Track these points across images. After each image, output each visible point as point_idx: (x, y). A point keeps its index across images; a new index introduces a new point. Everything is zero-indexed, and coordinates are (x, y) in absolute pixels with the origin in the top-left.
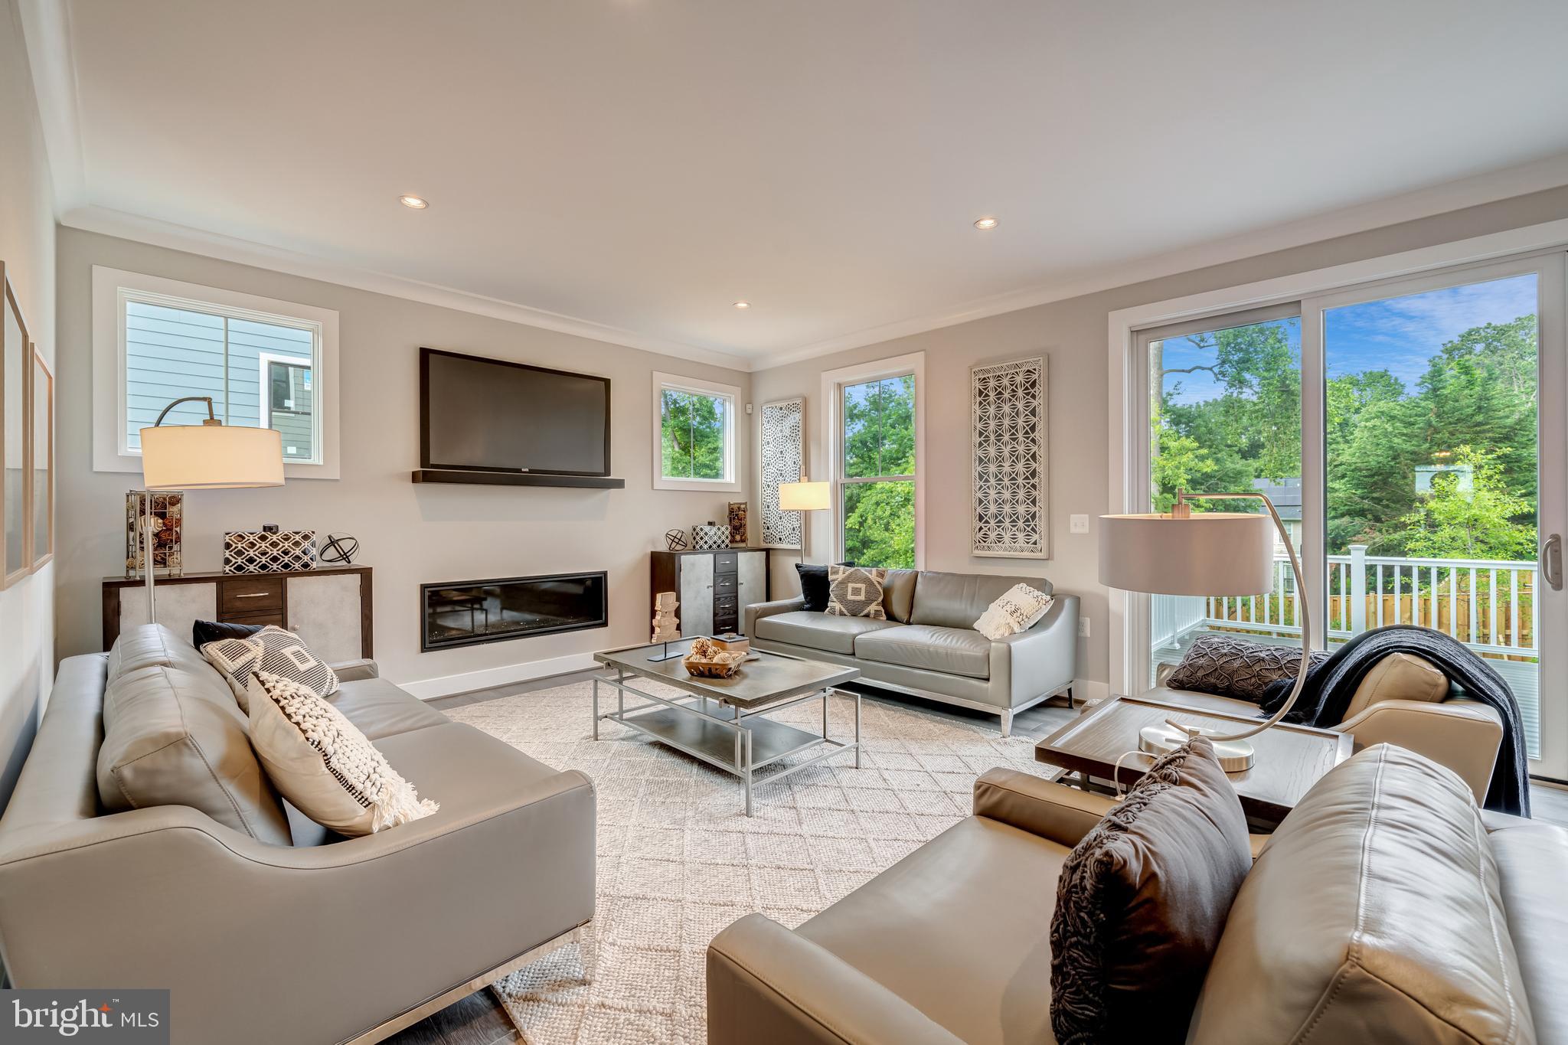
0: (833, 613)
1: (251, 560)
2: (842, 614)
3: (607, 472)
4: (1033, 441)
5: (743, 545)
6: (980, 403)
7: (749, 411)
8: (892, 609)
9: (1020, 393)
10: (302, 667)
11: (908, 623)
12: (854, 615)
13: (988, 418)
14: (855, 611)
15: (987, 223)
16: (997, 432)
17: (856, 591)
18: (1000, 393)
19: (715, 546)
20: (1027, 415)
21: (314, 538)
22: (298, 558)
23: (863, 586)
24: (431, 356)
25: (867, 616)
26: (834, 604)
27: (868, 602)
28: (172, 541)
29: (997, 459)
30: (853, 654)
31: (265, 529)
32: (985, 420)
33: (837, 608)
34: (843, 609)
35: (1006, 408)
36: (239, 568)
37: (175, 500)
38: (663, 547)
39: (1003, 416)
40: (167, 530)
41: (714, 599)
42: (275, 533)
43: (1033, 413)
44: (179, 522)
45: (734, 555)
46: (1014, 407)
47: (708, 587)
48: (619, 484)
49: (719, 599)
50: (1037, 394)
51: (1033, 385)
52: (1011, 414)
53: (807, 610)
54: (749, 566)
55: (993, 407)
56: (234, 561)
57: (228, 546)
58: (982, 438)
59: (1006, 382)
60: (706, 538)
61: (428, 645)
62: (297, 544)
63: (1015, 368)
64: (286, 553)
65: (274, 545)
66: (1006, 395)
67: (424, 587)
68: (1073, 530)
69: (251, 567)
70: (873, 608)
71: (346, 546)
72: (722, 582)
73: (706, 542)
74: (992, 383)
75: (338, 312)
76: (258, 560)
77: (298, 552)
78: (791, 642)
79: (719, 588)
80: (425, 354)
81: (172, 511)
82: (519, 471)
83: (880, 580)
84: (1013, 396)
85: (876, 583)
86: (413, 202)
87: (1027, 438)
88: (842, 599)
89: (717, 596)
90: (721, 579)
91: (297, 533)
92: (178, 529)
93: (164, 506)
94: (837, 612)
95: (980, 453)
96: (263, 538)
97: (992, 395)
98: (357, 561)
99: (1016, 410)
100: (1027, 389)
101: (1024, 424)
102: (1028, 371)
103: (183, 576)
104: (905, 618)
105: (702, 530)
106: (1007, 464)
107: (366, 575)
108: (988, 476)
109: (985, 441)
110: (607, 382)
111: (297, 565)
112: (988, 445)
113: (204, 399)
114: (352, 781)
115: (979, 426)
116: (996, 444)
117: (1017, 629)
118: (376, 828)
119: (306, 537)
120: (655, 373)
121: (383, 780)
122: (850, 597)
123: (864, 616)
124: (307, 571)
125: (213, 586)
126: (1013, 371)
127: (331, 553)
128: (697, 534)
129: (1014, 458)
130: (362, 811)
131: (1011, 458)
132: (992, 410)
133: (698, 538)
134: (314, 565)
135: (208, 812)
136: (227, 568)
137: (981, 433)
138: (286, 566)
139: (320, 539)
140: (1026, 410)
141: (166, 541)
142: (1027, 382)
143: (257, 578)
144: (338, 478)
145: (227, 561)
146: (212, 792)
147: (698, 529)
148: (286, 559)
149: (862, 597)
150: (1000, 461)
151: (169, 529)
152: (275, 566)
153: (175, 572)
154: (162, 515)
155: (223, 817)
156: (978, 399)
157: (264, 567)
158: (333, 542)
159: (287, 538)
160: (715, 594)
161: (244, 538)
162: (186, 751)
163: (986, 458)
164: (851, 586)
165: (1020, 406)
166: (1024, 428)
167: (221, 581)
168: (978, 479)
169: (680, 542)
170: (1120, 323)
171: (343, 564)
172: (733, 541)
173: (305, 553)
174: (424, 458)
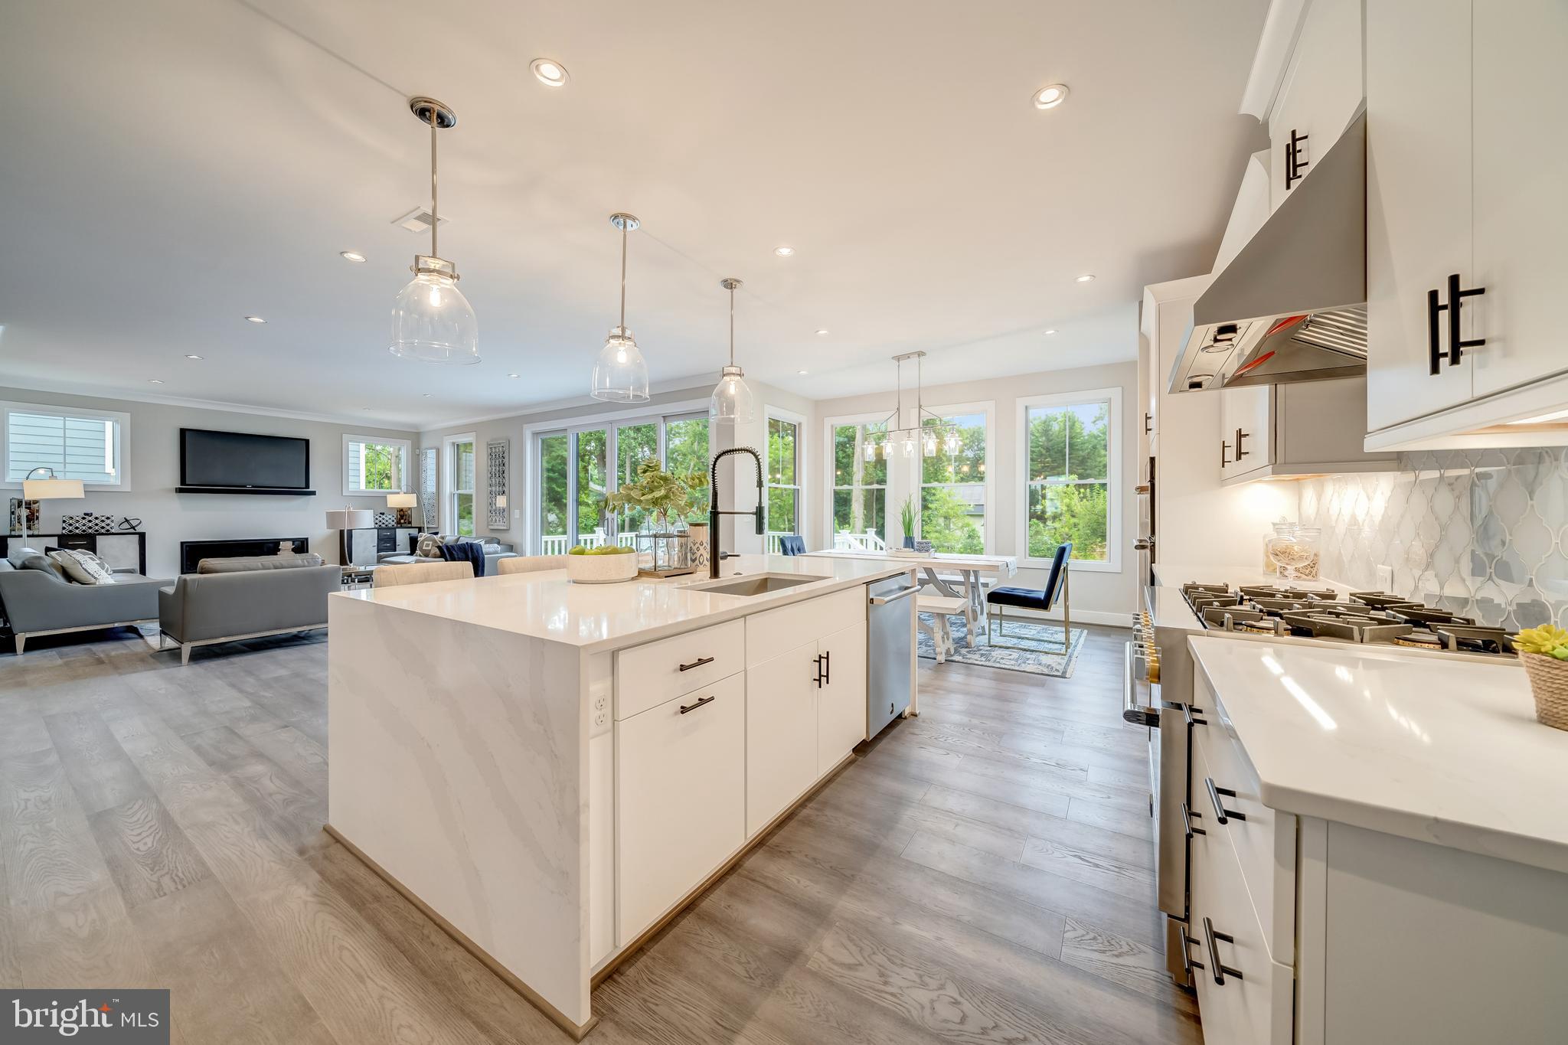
1: (77, 528)
2: (420, 556)
3: (307, 486)
5: (408, 525)
7: (417, 453)
16: (495, 472)
17: (428, 545)
19: (384, 527)
20: (502, 466)
21: (113, 518)
22: (103, 528)
23: (431, 543)
24: (187, 433)
26: (418, 551)
27: (431, 550)
28: (35, 519)
29: (495, 485)
31: (85, 514)
32: (492, 467)
34: (421, 554)
35: (497, 462)
36: (71, 531)
37: (36, 502)
39: (496, 465)
40: (32, 514)
42: (90, 516)
43: (504, 465)
44: (38, 511)
45: (393, 530)
47: (373, 546)
48: (313, 493)
56: (68, 528)
57: (64, 521)
59: (497, 450)
60: (384, 521)
61: (185, 570)
62: (103, 521)
63: (498, 444)
64: (97, 525)
65: (90, 521)
66: (497, 456)
68: (516, 517)
69: (77, 531)
71: (134, 523)
72: (383, 544)
74: (493, 450)
75: (129, 414)
76: (81, 528)
77: (103, 525)
79: (381, 547)
80: (183, 432)
81: (35, 506)
82: (246, 487)
84: (499, 456)
87: (502, 476)
88: (421, 550)
91: (103, 516)
92: (38, 514)
93: (30, 504)
94: (418, 555)
95: (491, 481)
96: (84, 518)
97: (494, 455)
98: (139, 529)
100: (502, 455)
101: (501, 470)
102: (501, 448)
103: (40, 534)
106: (498, 487)
107: (142, 537)
108: (493, 492)
109: (492, 476)
110: (307, 442)
111: (103, 531)
113: (49, 468)
114: (91, 573)
115: (490, 469)
116: (495, 478)
118: (97, 583)
119: (108, 518)
120: (344, 434)
124: (108, 533)
125: (56, 537)
126: (498, 446)
127: (124, 525)
129: (499, 484)
130: (92, 579)
132: (494, 462)
134: (113, 531)
135: (47, 572)
136: (64, 531)
137: (491, 473)
138: (97, 531)
139: (117, 519)
141: (32, 519)
142: (502, 452)
143: (79, 535)
144: (131, 491)
145: (64, 528)
146: (48, 569)
148: (97, 528)
152: (90, 531)
153: (38, 532)
154: (29, 508)
156: (490, 457)
157: (84, 531)
158: (127, 521)
159: (96, 518)
161: (73, 518)
163: (492, 484)
164: (426, 542)
165: (501, 462)
167: (60, 536)
168: (489, 493)
170: (527, 430)
171: (132, 531)
172: (398, 523)
173: (108, 525)
174: (183, 481)
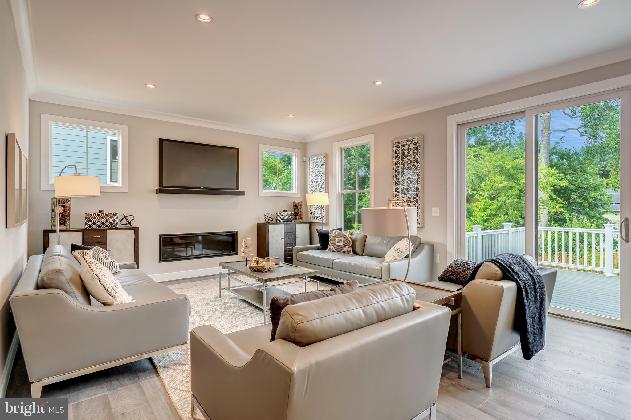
0: (330, 251)
1: (94, 224)
2: (333, 251)
3: (238, 188)
4: (417, 174)
5: (300, 221)
6: (396, 157)
7: (304, 160)
8: (356, 249)
9: (412, 153)
10: (106, 261)
11: (362, 255)
12: (338, 252)
13: (399, 164)
14: (339, 250)
15: (379, 83)
16: (402, 170)
17: (340, 241)
18: (404, 153)
19: (286, 221)
20: (414, 163)
21: (117, 215)
22: (111, 223)
23: (342, 239)
24: (164, 142)
25: (344, 252)
26: (330, 247)
27: (345, 246)
28: (67, 216)
29: (403, 182)
30: (333, 268)
31: (99, 212)
32: (398, 165)
33: (331, 249)
34: (334, 249)
35: (406, 159)
36: (90, 227)
37: (68, 201)
38: (263, 221)
39: (405, 163)
40: (65, 212)
41: (285, 244)
42: (103, 213)
43: (417, 162)
44: (69, 209)
45: (295, 225)
46: (409, 159)
47: (282, 239)
48: (242, 193)
49: (287, 244)
50: (418, 153)
51: (417, 149)
52: (408, 162)
53: (320, 249)
54: (302, 230)
55: (401, 159)
56: (88, 224)
57: (86, 218)
58: (396, 173)
59: (406, 147)
60: (282, 217)
61: (162, 260)
62: (111, 218)
63: (410, 141)
64: (107, 221)
65: (103, 218)
66: (406, 154)
67: (160, 236)
68: (433, 215)
69: (94, 226)
70: (346, 249)
71: (130, 219)
72: (288, 237)
73: (282, 219)
74: (401, 148)
75: (127, 126)
76: (97, 224)
77: (111, 221)
78: (310, 263)
79: (287, 240)
80: (161, 141)
81: (67, 205)
82: (200, 188)
83: (350, 236)
84: (409, 154)
85: (348, 238)
86: (150, 86)
87: (415, 173)
88: (333, 244)
89: (286, 243)
90: (288, 235)
91: (111, 213)
92: (69, 211)
93: (63, 203)
94: (331, 250)
95: (396, 180)
96: (99, 215)
97: (401, 153)
98: (134, 225)
99: (410, 160)
100: (414, 151)
101: (413, 166)
102: (415, 143)
103: (70, 229)
104: (361, 253)
105: (280, 214)
106: (406, 184)
107: (136, 230)
108: (399, 190)
109: (398, 174)
110: (238, 150)
111: (111, 226)
112: (399, 176)
113: (74, 166)
114: (107, 288)
115: (395, 167)
116: (402, 176)
117: (397, 257)
118: (115, 303)
119: (114, 215)
120: (260, 145)
121: (117, 290)
122: (337, 244)
123: (343, 252)
124: (114, 228)
125: (80, 233)
126: (409, 143)
127: (124, 221)
128: (278, 215)
129: (409, 182)
130: (111, 298)
131: (408, 182)
132: (400, 160)
133: (278, 217)
134: (117, 226)
135: (67, 292)
136: (86, 226)
137: (396, 171)
138: (107, 226)
139: (120, 216)
140: (414, 160)
141: (64, 216)
142: (414, 148)
143: (95, 230)
144: (128, 192)
145: (86, 224)
146: (67, 286)
147: (278, 213)
148: (107, 223)
149: (342, 244)
150: (404, 184)
151: (65, 211)
152: (103, 226)
153: (68, 228)
154: (63, 206)
155: (70, 294)
156: (395, 155)
157: (99, 226)
158: (125, 217)
159: (107, 215)
160: (285, 242)
161: (92, 215)
162: (60, 274)
163: (398, 182)
164: (337, 238)
165: (412, 158)
166: (413, 168)
167: (83, 231)
168: (395, 191)
169: (271, 219)
170: (453, 121)
171: (128, 226)
172: (295, 219)
173: (114, 221)
174: (161, 184)
